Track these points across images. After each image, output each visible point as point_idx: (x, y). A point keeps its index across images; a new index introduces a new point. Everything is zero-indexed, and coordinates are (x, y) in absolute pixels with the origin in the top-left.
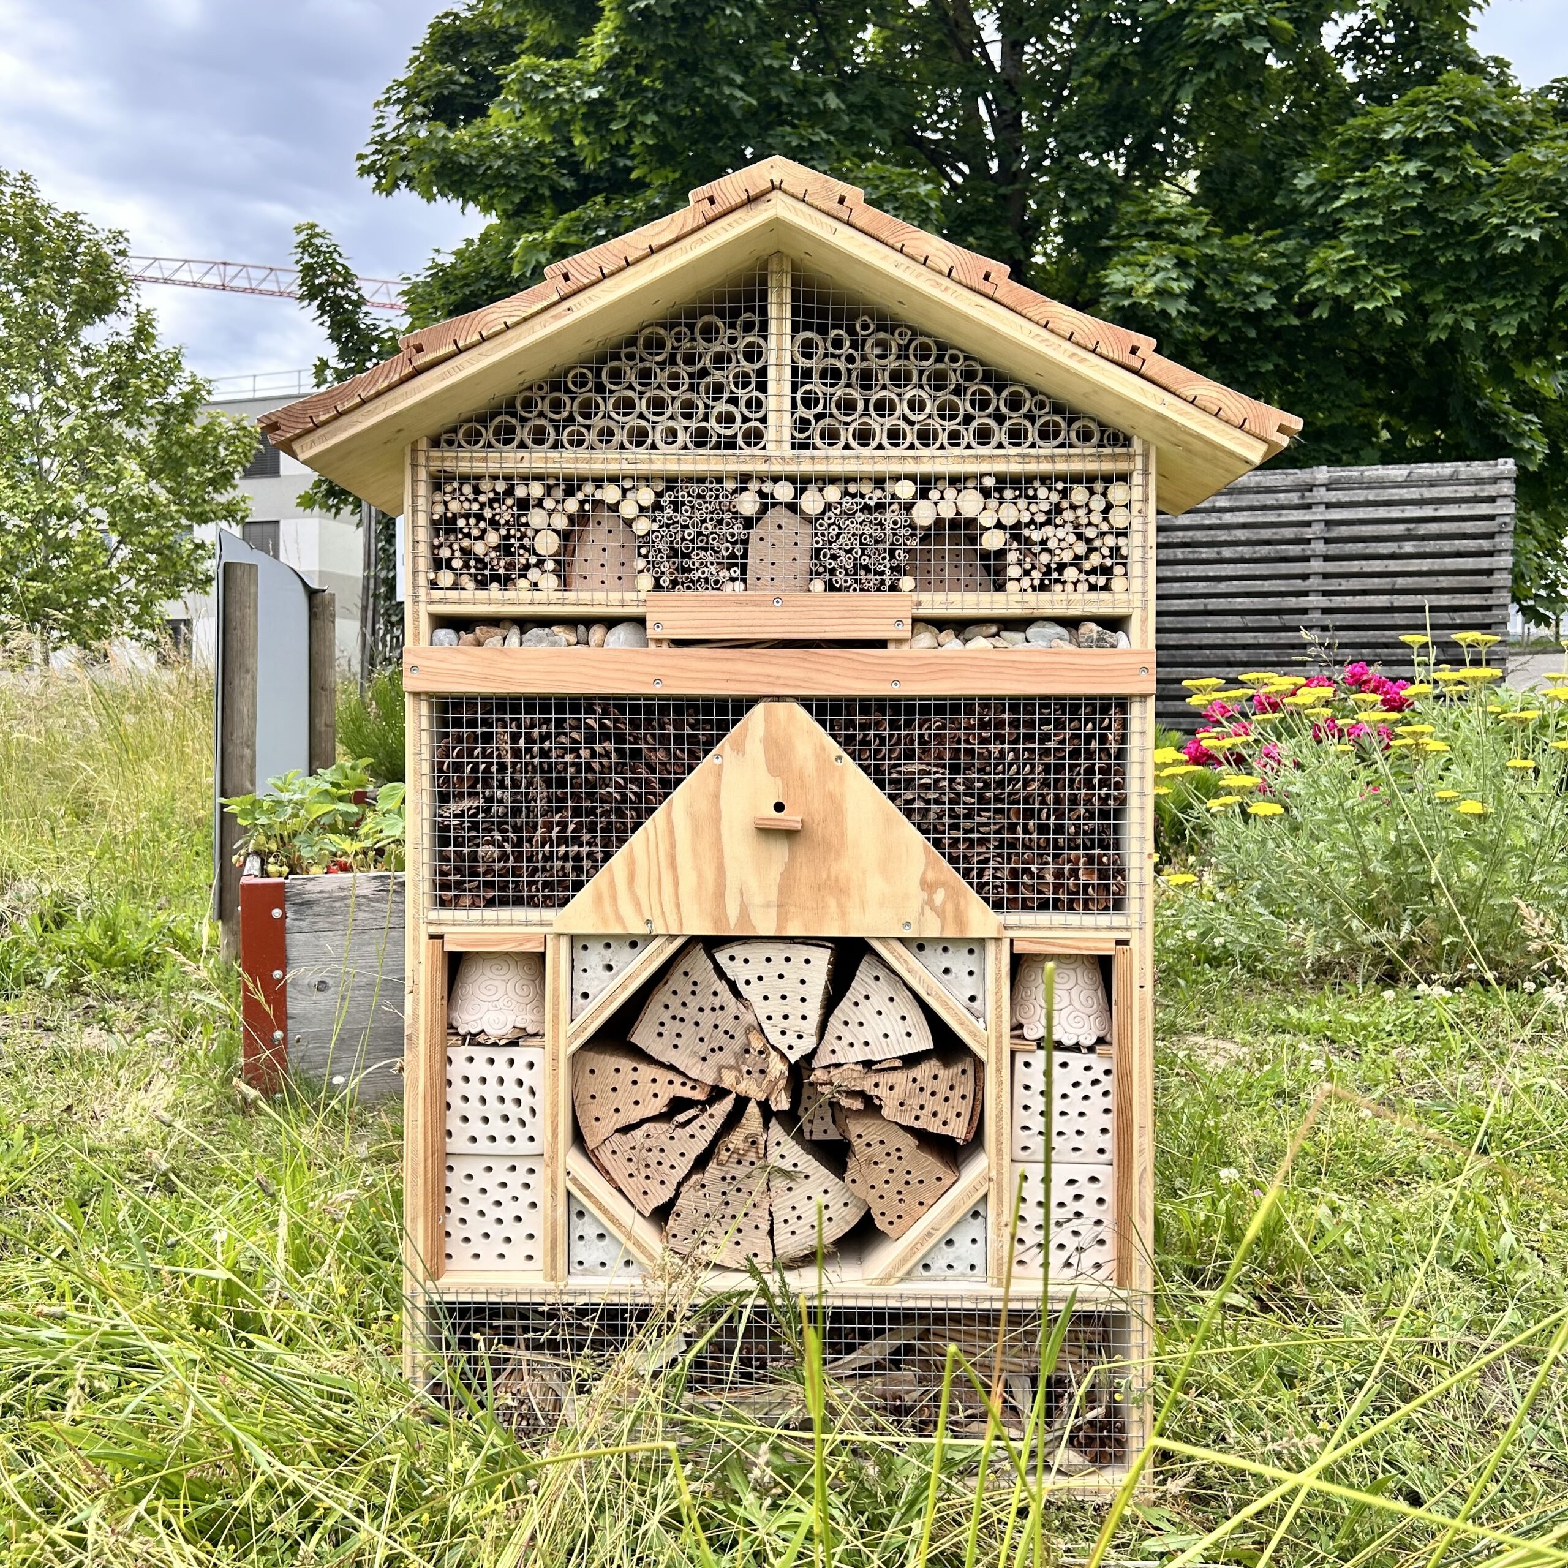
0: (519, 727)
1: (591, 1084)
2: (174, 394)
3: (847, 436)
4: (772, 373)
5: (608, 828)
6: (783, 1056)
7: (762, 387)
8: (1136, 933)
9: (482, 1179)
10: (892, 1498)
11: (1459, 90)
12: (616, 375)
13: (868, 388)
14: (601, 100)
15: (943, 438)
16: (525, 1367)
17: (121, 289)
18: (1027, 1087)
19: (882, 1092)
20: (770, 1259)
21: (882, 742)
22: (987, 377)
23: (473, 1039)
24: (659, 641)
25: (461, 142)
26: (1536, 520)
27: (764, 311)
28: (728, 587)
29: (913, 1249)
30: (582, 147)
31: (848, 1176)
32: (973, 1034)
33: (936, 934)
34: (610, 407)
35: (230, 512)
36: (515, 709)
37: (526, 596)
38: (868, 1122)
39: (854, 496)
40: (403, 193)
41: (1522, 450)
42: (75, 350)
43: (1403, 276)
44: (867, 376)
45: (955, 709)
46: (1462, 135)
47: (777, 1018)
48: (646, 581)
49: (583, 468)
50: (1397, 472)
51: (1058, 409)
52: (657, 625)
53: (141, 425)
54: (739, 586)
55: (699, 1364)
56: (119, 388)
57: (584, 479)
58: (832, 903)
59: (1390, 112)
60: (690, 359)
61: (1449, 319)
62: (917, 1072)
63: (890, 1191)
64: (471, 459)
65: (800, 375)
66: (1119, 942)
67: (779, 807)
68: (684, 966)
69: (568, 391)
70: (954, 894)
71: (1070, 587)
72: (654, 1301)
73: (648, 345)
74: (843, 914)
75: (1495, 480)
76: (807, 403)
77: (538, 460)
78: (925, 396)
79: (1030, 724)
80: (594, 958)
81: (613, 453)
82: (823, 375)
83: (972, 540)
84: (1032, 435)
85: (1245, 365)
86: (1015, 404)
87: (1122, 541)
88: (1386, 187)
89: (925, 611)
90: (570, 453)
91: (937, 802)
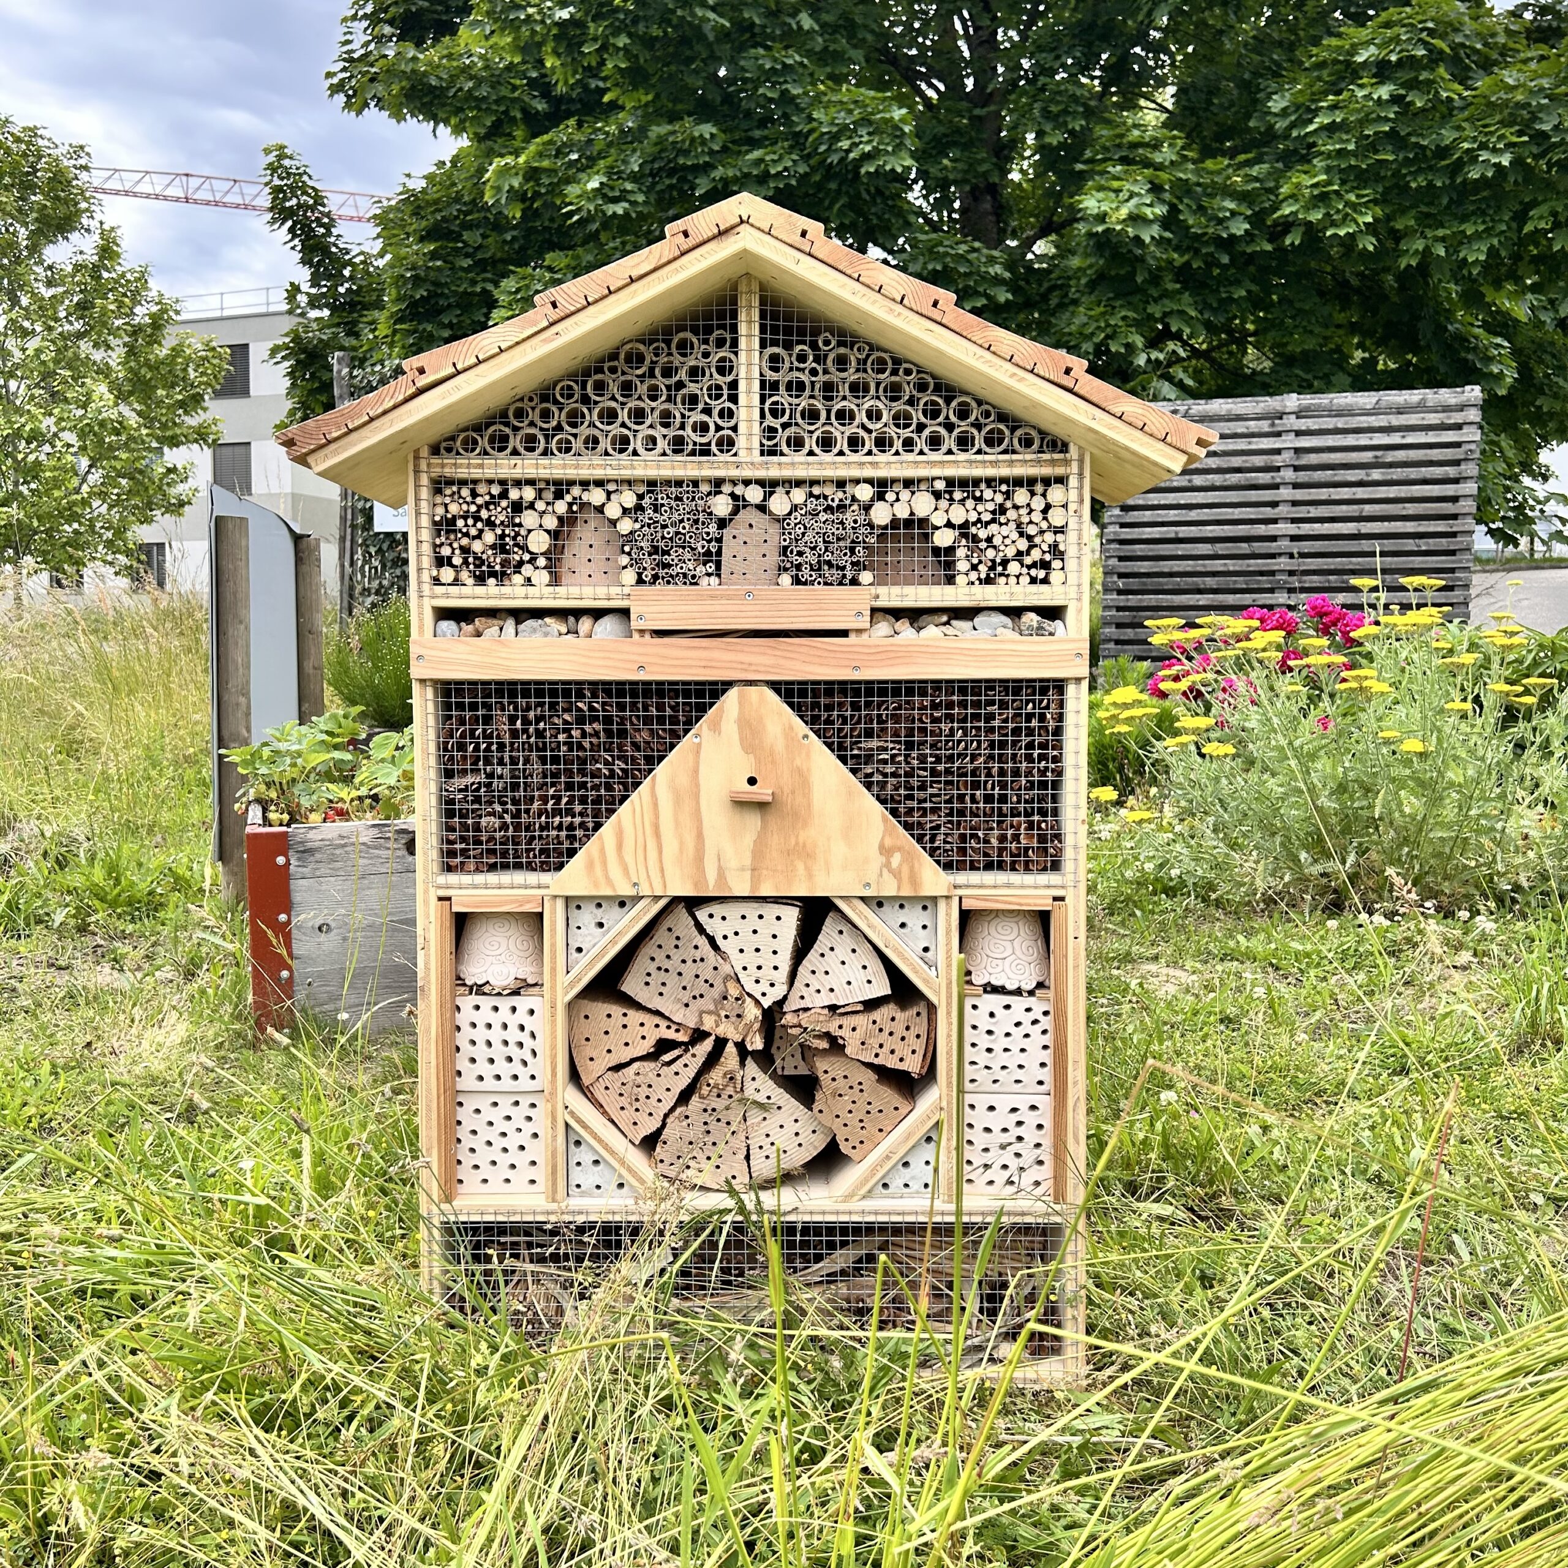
0: (516, 709)
1: (585, 1029)
2: (142, 313)
3: (810, 443)
4: (742, 386)
5: (597, 801)
6: (757, 1002)
7: (734, 399)
8: (1071, 890)
9: (489, 1113)
10: (854, 1386)
11: (1432, 12)
12: (600, 387)
13: (831, 399)
14: (572, 22)
15: (898, 445)
16: (530, 1279)
17: (83, 205)
18: (974, 1027)
19: (845, 1033)
20: (747, 1180)
21: (845, 722)
22: (938, 388)
23: (479, 989)
24: (642, 632)
25: (430, 63)
26: (1505, 442)
27: (734, 329)
28: (705, 581)
29: (873, 1170)
30: (553, 68)
31: (816, 1107)
32: (926, 981)
33: (893, 893)
34: (595, 417)
35: (201, 435)
36: (513, 694)
37: (521, 591)
38: (833, 1059)
39: (817, 497)
40: (372, 113)
41: (1491, 374)
42: (38, 269)
43: (1375, 202)
44: (828, 387)
45: (910, 692)
46: (1435, 57)
47: (752, 968)
48: (629, 576)
49: (571, 473)
50: (1366, 399)
51: (1002, 417)
52: (640, 617)
53: (109, 347)
54: (714, 580)
55: (684, 1273)
56: (85, 309)
57: (571, 483)
58: (800, 866)
59: (1364, 33)
60: (667, 372)
61: (1420, 245)
62: (876, 1015)
63: (853, 1120)
64: (469, 466)
65: (768, 387)
66: (1055, 899)
67: (752, 781)
68: (668, 922)
69: (556, 402)
70: (908, 857)
71: (1013, 580)
72: (646, 1219)
73: (629, 359)
74: (810, 876)
75: (1461, 408)
76: (775, 413)
77: (530, 466)
78: (881, 406)
79: (977, 705)
80: (587, 917)
81: (598, 460)
82: (789, 386)
83: (926, 537)
84: (979, 442)
85: (1218, 291)
86: (963, 414)
87: (1060, 537)
88: (1358, 111)
89: (881, 603)
90: (559, 460)
91: (894, 775)
